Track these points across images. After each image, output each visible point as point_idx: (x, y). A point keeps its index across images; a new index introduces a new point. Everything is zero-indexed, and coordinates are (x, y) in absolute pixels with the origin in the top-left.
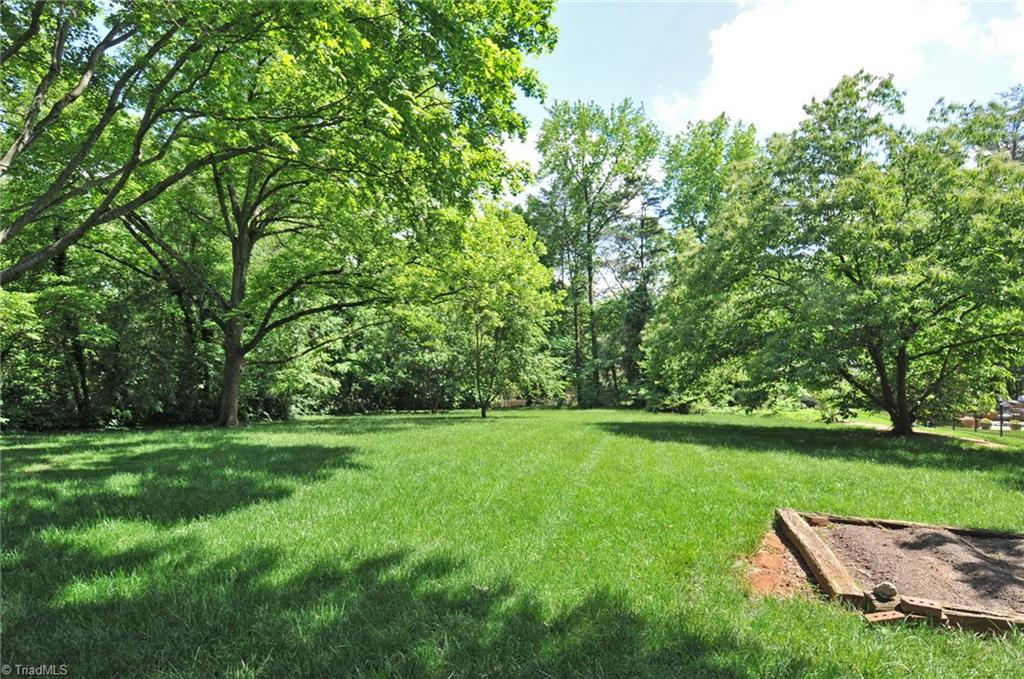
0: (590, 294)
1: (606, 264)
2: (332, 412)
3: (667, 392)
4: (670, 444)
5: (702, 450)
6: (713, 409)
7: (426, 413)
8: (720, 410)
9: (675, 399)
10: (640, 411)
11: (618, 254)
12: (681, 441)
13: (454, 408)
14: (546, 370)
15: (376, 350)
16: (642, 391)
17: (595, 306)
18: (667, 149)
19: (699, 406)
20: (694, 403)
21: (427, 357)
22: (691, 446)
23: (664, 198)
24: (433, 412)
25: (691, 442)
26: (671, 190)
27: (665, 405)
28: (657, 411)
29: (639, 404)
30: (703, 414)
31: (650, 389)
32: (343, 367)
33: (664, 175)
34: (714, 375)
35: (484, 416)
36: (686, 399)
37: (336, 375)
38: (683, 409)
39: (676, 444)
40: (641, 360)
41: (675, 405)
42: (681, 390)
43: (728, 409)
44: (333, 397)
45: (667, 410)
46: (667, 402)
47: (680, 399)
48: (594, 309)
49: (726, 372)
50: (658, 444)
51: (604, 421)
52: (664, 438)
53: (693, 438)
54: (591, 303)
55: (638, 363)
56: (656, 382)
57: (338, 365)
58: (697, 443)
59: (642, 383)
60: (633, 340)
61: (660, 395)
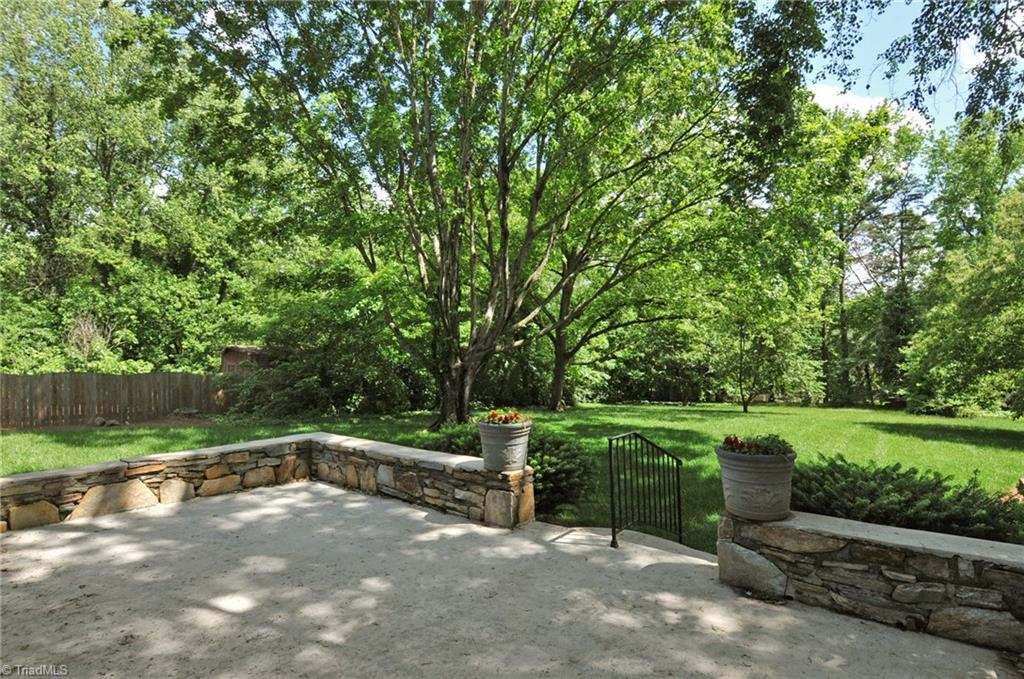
0: (841, 292)
1: (859, 259)
2: (602, 401)
3: (931, 395)
4: (943, 443)
5: (971, 449)
6: (984, 413)
7: (677, 405)
8: (991, 414)
9: (939, 400)
10: (899, 412)
11: (871, 247)
12: (951, 441)
13: (700, 402)
14: (805, 372)
15: (639, 348)
16: (901, 392)
17: (846, 305)
18: (931, 145)
19: (967, 410)
20: (961, 408)
21: (685, 356)
22: (961, 445)
23: (926, 193)
24: (684, 405)
25: (961, 442)
26: (935, 185)
27: (928, 408)
28: (919, 413)
29: (898, 405)
30: (971, 418)
31: (910, 391)
32: (611, 364)
33: (926, 171)
34: (985, 381)
35: (745, 410)
36: (951, 402)
37: (606, 369)
38: (949, 412)
39: (947, 443)
40: (901, 362)
41: (939, 407)
42: (948, 395)
43: (1001, 413)
44: (604, 389)
45: (930, 412)
46: (931, 405)
47: (945, 402)
48: (845, 308)
49: (998, 379)
50: (929, 442)
51: (868, 421)
52: (935, 438)
53: (962, 439)
54: (842, 301)
55: (898, 365)
56: (918, 385)
57: (607, 362)
58: (966, 443)
59: (900, 383)
60: (891, 340)
61: (923, 397)
